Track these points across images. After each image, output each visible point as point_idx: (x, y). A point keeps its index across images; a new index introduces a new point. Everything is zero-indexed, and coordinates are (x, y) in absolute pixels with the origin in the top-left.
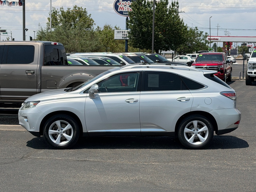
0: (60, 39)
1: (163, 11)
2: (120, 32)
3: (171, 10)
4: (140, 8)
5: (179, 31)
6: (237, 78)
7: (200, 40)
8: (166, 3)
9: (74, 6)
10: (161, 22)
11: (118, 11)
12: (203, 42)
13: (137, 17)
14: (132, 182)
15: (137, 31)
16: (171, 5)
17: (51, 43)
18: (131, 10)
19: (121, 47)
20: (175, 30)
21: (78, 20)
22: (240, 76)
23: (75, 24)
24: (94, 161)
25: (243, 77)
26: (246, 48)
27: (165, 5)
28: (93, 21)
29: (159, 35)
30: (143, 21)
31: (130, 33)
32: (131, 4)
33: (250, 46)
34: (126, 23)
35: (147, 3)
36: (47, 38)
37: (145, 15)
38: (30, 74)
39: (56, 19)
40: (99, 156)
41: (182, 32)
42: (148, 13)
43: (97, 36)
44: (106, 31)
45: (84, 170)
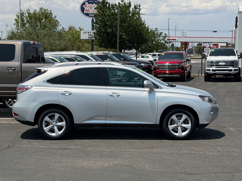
0: (31, 39)
1: (127, 13)
2: (86, 32)
3: (133, 12)
4: (104, 10)
5: (141, 32)
6: (196, 75)
7: (160, 41)
8: (129, 5)
9: (40, 8)
10: (125, 23)
11: (84, 12)
12: (163, 42)
13: (102, 19)
14: (112, 166)
15: (102, 32)
16: (134, 8)
17: (30, 42)
18: (96, 12)
19: (87, 46)
20: (138, 31)
21: (44, 21)
22: (199, 73)
23: (41, 25)
24: (75, 149)
25: (202, 74)
26: (201, 48)
27: (128, 8)
28: (58, 22)
29: (123, 36)
30: (108, 22)
31: (96, 33)
32: (96, 6)
33: (205, 46)
34: (92, 24)
35: (112, 5)
36: (18, 38)
37: (109, 17)
38: (11, 71)
39: (23, 20)
40: (79, 144)
41: (144, 33)
42: (113, 15)
43: (64, 36)
44: (73, 32)
45: (68, 157)
